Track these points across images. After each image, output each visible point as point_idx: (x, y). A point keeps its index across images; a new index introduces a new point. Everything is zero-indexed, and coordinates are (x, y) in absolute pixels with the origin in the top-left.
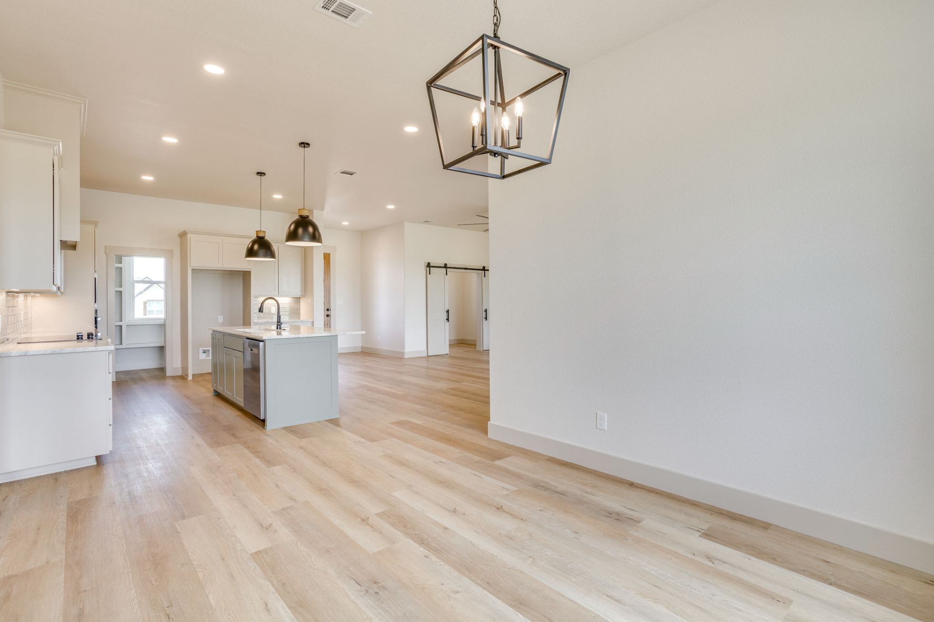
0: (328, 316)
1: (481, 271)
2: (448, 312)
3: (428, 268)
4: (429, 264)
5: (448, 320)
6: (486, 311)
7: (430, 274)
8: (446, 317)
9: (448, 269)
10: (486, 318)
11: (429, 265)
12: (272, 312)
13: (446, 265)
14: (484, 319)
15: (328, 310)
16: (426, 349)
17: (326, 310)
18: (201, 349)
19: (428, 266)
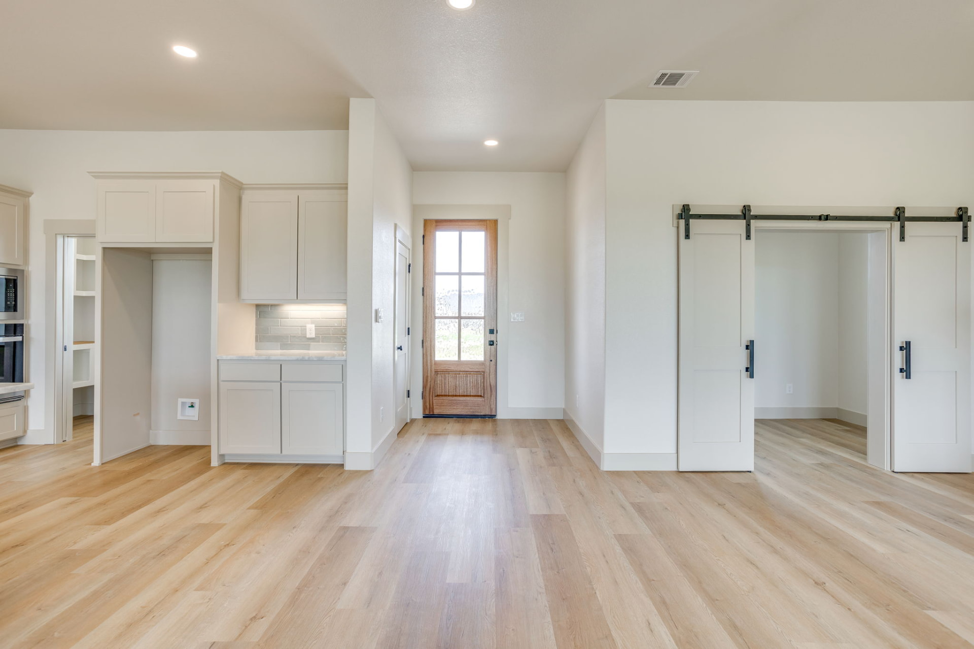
0: (492, 343)
1: (886, 225)
2: (750, 347)
3: (682, 222)
4: (686, 208)
5: (750, 370)
6: (906, 348)
7: (687, 236)
8: (745, 363)
9: (753, 222)
10: (906, 371)
11: (685, 214)
12: (308, 336)
13: (746, 209)
14: (898, 375)
15: (492, 332)
16: (674, 451)
17: (488, 331)
18: (180, 400)
19: (680, 217)
